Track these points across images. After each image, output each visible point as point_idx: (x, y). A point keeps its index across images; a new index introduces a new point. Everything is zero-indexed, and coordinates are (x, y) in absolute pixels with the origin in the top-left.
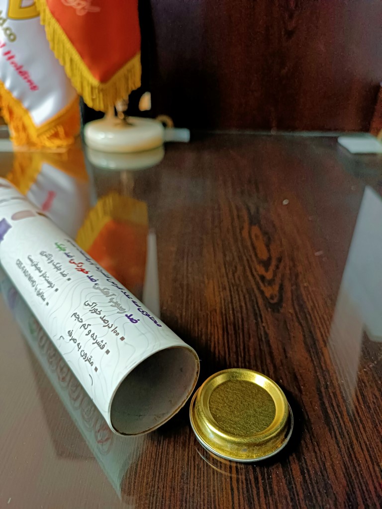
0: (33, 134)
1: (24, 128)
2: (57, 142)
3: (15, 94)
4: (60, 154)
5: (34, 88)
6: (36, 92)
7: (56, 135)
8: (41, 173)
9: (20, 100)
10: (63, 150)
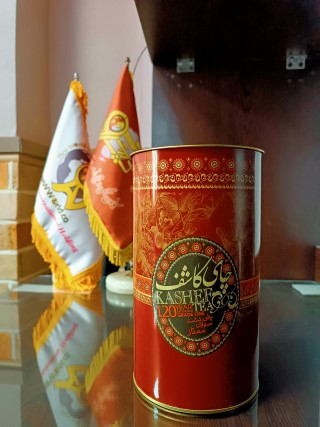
0: (69, 280)
1: (64, 277)
2: (85, 287)
3: (61, 254)
4: (86, 296)
5: (75, 250)
6: (76, 253)
7: (85, 282)
8: (69, 309)
9: (64, 258)
10: (89, 293)
